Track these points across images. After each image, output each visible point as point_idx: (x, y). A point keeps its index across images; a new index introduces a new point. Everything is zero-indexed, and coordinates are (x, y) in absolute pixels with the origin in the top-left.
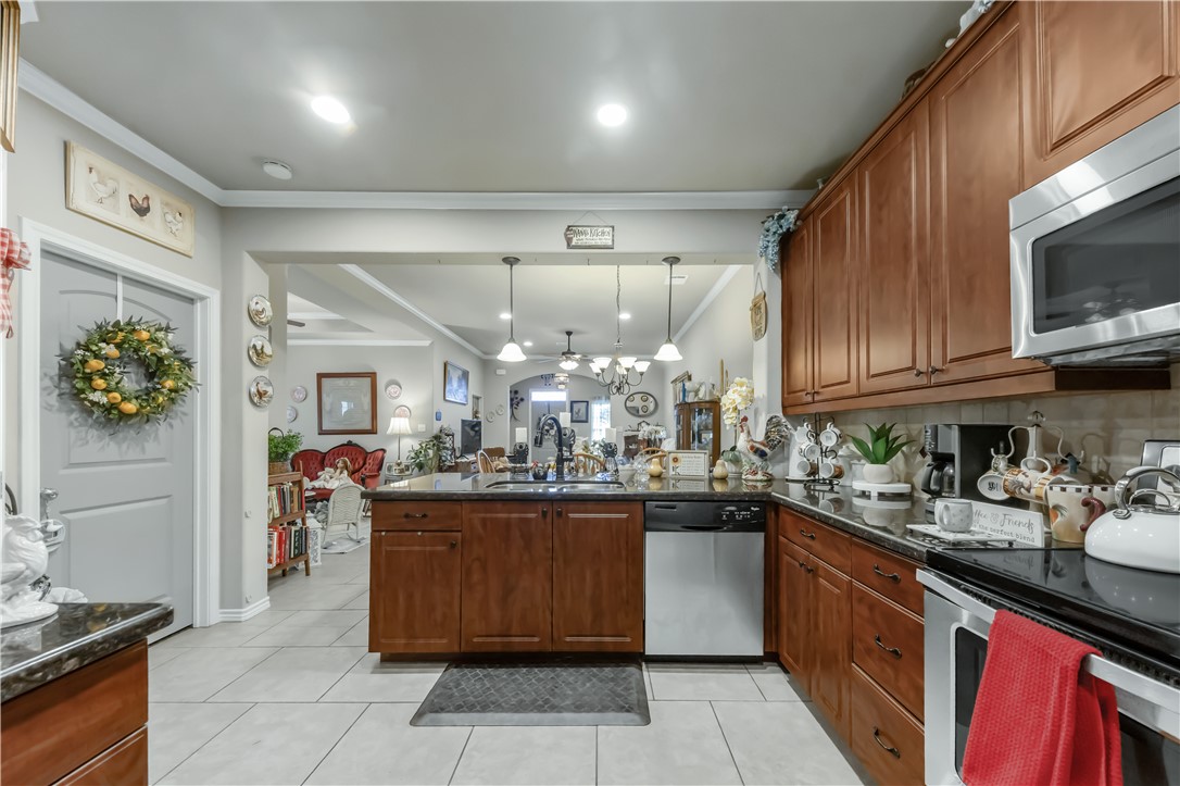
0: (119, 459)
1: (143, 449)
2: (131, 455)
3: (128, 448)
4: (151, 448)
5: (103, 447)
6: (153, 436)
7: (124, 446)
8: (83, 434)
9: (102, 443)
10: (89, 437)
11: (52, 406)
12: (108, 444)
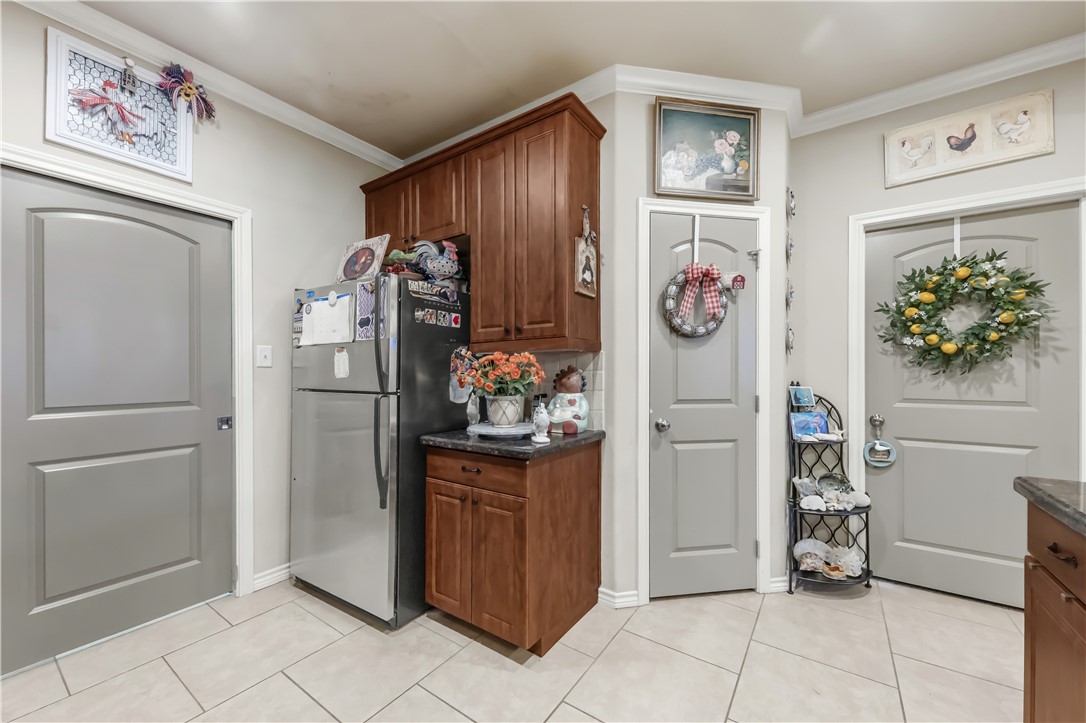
0: (957, 398)
1: (990, 391)
2: (973, 395)
3: (969, 387)
4: (1002, 390)
5: (938, 387)
6: (1004, 376)
7: (964, 386)
8: (917, 374)
9: (936, 383)
10: (922, 377)
11: (887, 351)
12: (944, 384)
